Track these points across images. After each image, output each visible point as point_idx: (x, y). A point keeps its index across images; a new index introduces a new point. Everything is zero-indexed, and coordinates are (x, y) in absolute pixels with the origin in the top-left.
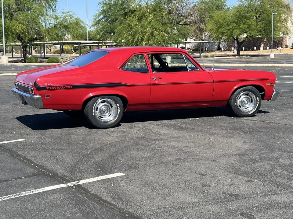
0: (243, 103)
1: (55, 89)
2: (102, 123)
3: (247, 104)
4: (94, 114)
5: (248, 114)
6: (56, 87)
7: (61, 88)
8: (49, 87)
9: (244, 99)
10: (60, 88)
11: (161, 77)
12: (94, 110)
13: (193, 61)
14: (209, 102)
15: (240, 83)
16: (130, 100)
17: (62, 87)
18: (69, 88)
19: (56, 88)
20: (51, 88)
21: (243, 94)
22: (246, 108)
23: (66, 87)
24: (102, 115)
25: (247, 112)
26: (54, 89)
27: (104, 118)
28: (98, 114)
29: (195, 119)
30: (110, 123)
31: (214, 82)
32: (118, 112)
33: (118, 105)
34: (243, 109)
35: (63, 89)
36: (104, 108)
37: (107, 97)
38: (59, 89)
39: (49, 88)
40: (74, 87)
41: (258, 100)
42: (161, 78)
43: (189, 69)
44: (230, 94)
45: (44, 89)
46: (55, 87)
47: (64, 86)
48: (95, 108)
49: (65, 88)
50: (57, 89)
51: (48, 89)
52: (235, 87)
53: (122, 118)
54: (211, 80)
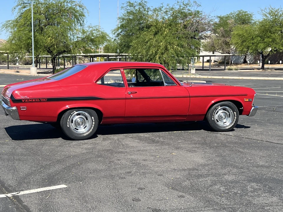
0: (220, 118)
1: (30, 102)
2: (76, 135)
3: (224, 119)
4: (68, 126)
5: (225, 128)
6: (32, 100)
7: (36, 101)
8: (25, 100)
9: (221, 114)
10: (35, 100)
11: (136, 91)
12: (69, 122)
13: (170, 76)
14: (185, 116)
15: (217, 98)
16: (105, 114)
17: (37, 100)
18: (44, 101)
19: (31, 101)
20: (26, 100)
21: (221, 109)
22: (224, 123)
23: (41, 100)
24: (77, 127)
25: (224, 127)
27: (79, 130)
28: (73, 126)
29: (172, 132)
30: (84, 135)
31: (190, 97)
32: (92, 124)
33: (93, 118)
34: (220, 124)
35: (38, 101)
36: (79, 121)
37: (81, 109)
38: (34, 102)
39: (24, 100)
40: (49, 100)
41: (236, 115)
42: (136, 93)
43: (165, 84)
44: (207, 109)
45: (20, 101)
46: (31, 99)
47: (39, 99)
48: (69, 120)
49: (40, 101)
50: (32, 102)
51: (23, 101)
52: (213, 102)
53: (97, 130)
54: (188, 95)
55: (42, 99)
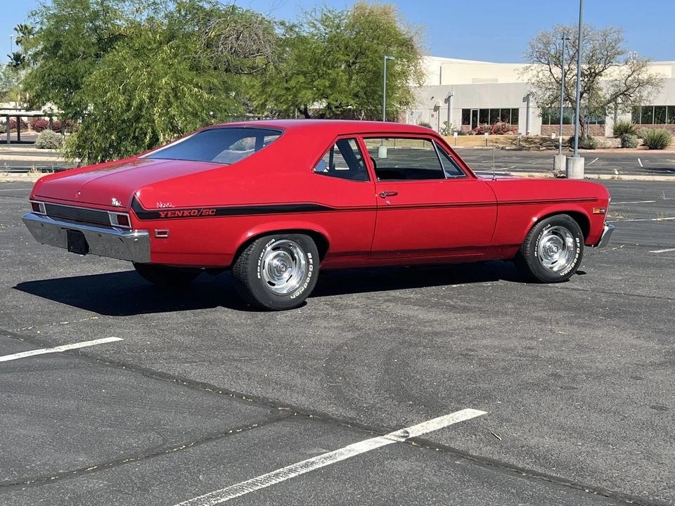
0: (548, 252)
1: (178, 217)
2: (275, 298)
3: (556, 253)
4: (259, 277)
5: (558, 275)
6: (182, 212)
7: (192, 214)
8: (167, 211)
9: (549, 244)
10: (190, 213)
11: (396, 191)
12: (260, 266)
13: (454, 156)
14: (484, 248)
15: (546, 206)
16: (335, 243)
17: (194, 213)
18: (209, 215)
19: (180, 215)
20: (169, 213)
21: (549, 232)
22: (553, 264)
23: (202, 212)
24: (273, 278)
25: (556, 272)
26: (176, 215)
27: (278, 285)
28: (265, 275)
30: (292, 297)
31: (497, 204)
32: (308, 271)
33: (309, 255)
34: (546, 264)
35: (196, 216)
36: (278, 263)
37: (287, 235)
38: (187, 216)
39: (166, 213)
40: (221, 212)
41: (578, 245)
42: (396, 194)
43: (447, 175)
44: (526, 232)
45: (155, 215)
46: (179, 210)
47: (199, 210)
48: (261, 261)
49: (201, 215)
50: (182, 217)
51: (163, 216)
52: (535, 219)
54: (493, 200)
55: (204, 209)
